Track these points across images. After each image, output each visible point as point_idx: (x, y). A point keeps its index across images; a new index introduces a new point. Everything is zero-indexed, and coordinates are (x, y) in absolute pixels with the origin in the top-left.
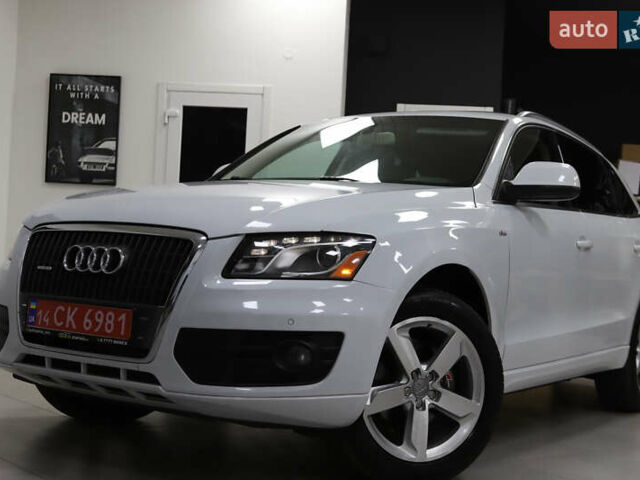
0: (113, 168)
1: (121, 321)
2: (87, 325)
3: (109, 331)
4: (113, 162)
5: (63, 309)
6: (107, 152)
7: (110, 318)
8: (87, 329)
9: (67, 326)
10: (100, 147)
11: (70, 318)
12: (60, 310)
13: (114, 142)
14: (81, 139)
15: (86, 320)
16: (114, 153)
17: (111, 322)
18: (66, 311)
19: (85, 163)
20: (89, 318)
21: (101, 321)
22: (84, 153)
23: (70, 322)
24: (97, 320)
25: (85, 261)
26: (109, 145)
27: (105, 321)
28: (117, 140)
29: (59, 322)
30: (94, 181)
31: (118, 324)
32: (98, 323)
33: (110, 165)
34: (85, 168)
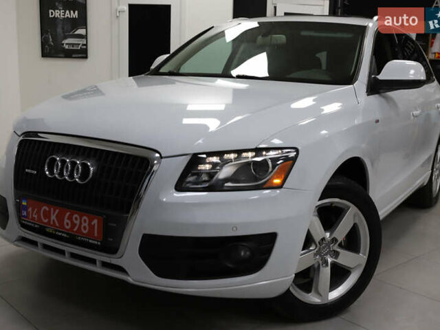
0: (85, 47)
1: (94, 225)
2: (67, 224)
3: (85, 232)
4: (85, 43)
5: (47, 209)
6: (80, 36)
7: (85, 221)
8: (67, 227)
9: (52, 223)
10: (76, 33)
11: (53, 217)
12: (45, 210)
13: (85, 30)
14: (63, 29)
15: (66, 221)
16: (85, 37)
17: (86, 225)
18: (50, 211)
19: (67, 44)
20: (68, 219)
21: (77, 222)
22: (65, 38)
23: (54, 221)
24: (75, 222)
25: (62, 170)
26: (81, 31)
27: (81, 223)
28: (86, 28)
29: (45, 219)
30: (74, 56)
31: (91, 227)
32: (76, 224)
33: (83, 45)
34: (67, 47)
